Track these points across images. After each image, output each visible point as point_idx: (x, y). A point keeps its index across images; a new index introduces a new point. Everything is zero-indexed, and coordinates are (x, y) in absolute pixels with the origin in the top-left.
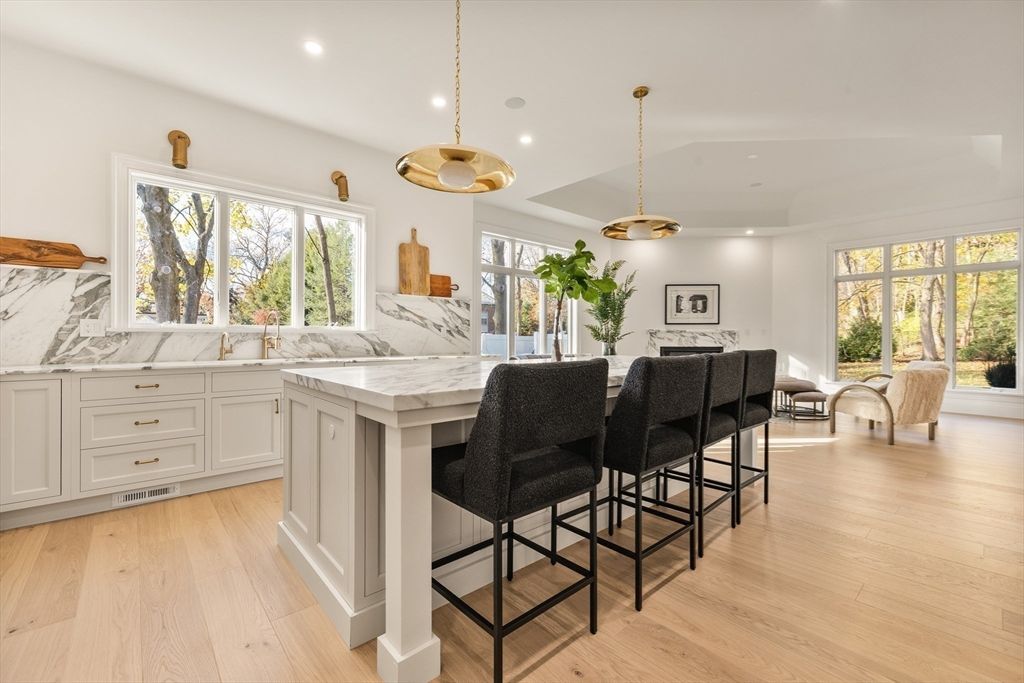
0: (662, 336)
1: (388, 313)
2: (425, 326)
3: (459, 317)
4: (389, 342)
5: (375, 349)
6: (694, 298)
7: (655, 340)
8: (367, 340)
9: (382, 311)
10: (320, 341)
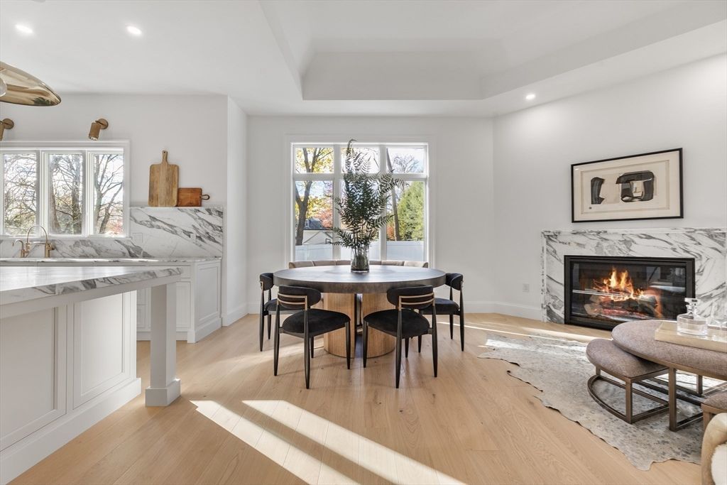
0: (567, 239)
1: (141, 223)
2: (175, 233)
3: (210, 224)
4: (142, 247)
5: (130, 252)
6: (626, 180)
7: (556, 246)
8: (123, 245)
9: (136, 221)
10: (87, 246)
